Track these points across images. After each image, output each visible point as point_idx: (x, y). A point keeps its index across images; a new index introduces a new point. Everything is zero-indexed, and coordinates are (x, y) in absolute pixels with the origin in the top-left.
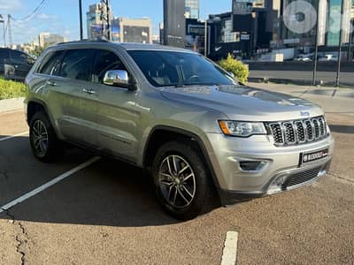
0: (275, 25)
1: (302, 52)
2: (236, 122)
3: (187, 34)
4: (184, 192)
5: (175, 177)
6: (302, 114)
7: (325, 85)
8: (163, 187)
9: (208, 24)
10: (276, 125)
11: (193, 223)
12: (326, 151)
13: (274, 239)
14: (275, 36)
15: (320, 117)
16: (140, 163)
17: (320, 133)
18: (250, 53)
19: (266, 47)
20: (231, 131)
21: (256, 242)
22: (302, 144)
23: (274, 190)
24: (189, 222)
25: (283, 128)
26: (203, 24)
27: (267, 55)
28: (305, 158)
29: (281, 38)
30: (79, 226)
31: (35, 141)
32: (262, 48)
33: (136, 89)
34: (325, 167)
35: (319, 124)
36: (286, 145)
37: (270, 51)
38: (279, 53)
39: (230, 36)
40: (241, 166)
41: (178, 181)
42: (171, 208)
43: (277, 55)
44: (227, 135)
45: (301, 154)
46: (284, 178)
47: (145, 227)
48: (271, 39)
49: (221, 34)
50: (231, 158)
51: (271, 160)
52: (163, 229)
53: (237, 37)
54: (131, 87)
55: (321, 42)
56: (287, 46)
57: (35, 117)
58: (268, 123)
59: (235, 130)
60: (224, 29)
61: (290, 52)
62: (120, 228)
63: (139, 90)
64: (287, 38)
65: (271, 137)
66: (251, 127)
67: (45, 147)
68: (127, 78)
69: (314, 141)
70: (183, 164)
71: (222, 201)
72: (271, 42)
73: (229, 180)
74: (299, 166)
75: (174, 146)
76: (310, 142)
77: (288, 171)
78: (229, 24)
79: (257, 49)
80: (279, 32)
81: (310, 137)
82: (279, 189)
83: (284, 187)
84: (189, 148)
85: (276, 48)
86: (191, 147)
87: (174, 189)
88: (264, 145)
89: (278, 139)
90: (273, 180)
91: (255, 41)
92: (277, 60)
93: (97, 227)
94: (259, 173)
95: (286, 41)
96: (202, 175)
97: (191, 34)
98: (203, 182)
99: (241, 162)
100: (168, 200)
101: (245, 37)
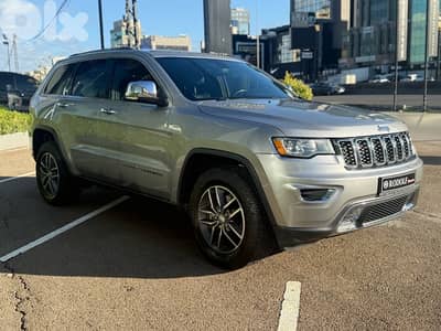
0: (344, 40)
1: (379, 72)
2: (295, 139)
3: (235, 53)
4: (231, 233)
5: (218, 214)
6: (380, 129)
7: (409, 110)
8: (203, 228)
9: (260, 41)
10: (346, 143)
11: (242, 272)
12: (411, 176)
13: (347, 289)
14: (344, 53)
15: (404, 135)
16: (174, 199)
17: (404, 154)
18: (314, 75)
19: (333, 68)
20: (288, 151)
21: (325, 294)
22: (381, 166)
23: (346, 226)
24: (237, 271)
25: (356, 147)
26: (255, 41)
27: (335, 77)
28: (386, 185)
29: (352, 55)
30: (96, 279)
31: (43, 180)
32: (328, 68)
33: (167, 105)
34: (412, 198)
35: (402, 142)
36: (360, 167)
37: (339, 72)
38: (350, 74)
39: (288, 54)
40: (303, 196)
41: (223, 219)
42: (213, 253)
43: (348, 77)
44: (284, 156)
45: (380, 179)
46: (359, 210)
47: (181, 279)
48: (340, 57)
49: (277, 53)
50: (289, 186)
51: (342, 187)
52: (205, 280)
53: (297, 56)
54: (160, 102)
55: (402, 56)
56: (360, 65)
57: (42, 149)
58: (336, 139)
59: (294, 150)
60: (280, 47)
61: (364, 72)
62: (148, 280)
63: (170, 105)
64: (359, 55)
65: (341, 158)
66: (314, 146)
67: (56, 186)
68: (155, 92)
69: (396, 163)
70: (228, 197)
71: (280, 243)
72: (341, 61)
73: (288, 215)
74: (378, 195)
75: (218, 173)
76: (391, 165)
77: (364, 202)
78: (286, 40)
79: (322, 70)
80: (350, 48)
81: (391, 158)
82: (352, 226)
83: (359, 223)
84: (236, 175)
85: (346, 68)
86: (238, 173)
87: (217, 230)
88: (331, 167)
89: (350, 161)
90: (345, 214)
91: (320, 60)
92: (348, 82)
93: (119, 279)
94: (326, 204)
95: (358, 60)
96: (253, 209)
97: (239, 53)
98: (255, 218)
99: (302, 191)
100: (210, 244)
101: (308, 55)
